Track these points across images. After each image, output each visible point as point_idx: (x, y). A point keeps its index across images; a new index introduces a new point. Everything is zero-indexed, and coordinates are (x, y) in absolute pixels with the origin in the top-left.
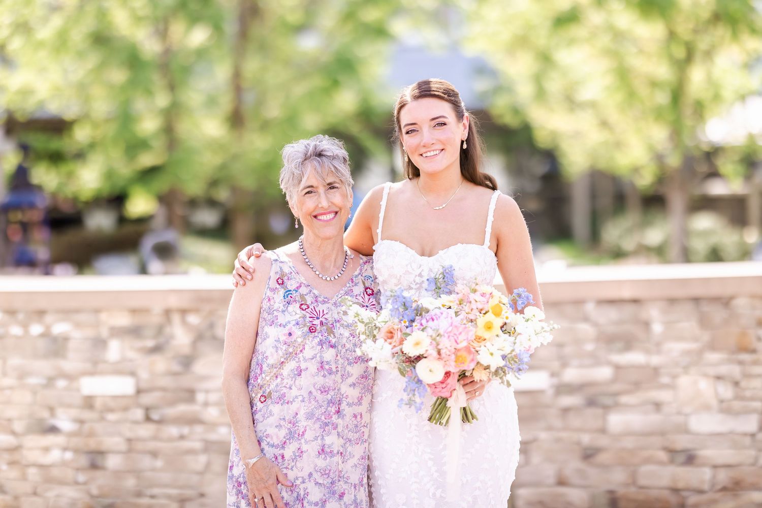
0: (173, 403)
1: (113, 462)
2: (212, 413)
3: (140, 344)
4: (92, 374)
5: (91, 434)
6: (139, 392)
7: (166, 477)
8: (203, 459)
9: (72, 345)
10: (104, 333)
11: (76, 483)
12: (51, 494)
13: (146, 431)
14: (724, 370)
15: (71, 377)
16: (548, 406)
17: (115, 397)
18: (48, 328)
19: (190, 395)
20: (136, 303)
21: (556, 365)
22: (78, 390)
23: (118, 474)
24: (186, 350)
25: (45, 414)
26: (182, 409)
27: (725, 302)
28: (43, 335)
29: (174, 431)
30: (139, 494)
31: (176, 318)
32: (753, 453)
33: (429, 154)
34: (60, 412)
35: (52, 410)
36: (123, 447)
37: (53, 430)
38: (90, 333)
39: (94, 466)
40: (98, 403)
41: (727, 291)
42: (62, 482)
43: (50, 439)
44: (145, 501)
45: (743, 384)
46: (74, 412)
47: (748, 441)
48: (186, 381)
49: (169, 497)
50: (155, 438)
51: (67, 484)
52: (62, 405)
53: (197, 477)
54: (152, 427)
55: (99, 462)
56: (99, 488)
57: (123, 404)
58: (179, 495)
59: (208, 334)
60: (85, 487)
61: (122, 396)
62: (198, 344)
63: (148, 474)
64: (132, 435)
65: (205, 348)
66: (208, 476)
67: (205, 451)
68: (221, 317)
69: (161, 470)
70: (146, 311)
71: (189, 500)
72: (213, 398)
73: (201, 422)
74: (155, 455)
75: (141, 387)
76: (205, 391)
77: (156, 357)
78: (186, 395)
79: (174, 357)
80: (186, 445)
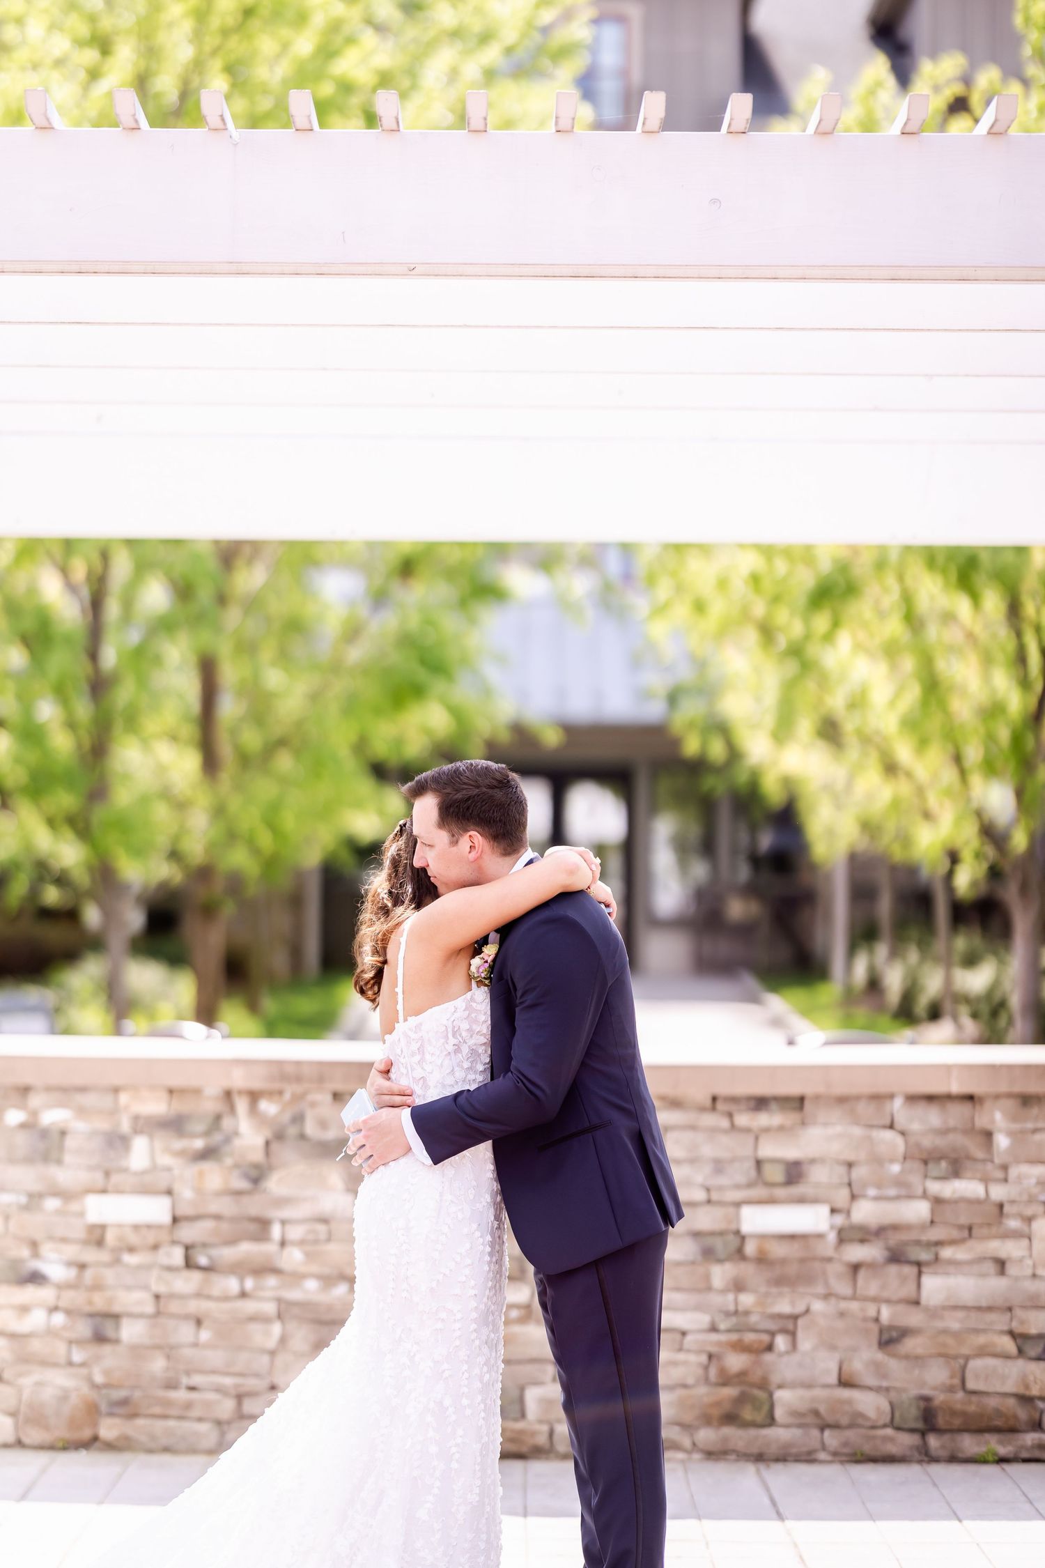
0: (232, 1241)
1: (131, 1331)
2: (294, 1258)
3: (179, 1144)
4: (104, 1191)
5: (97, 1286)
6: (175, 1220)
7: (216, 1358)
8: (276, 1329)
9: (70, 1142)
10: (125, 1126)
11: (70, 1364)
12: (27, 1382)
13: (187, 1283)
15: (67, 1195)
16: (829, 1260)
17: (136, 1227)
18: (34, 1114)
19: (261, 1227)
20: (176, 1082)
21: (842, 1196)
22: (82, 1214)
23: (138, 1351)
24: (258, 1156)
25: (25, 1252)
26: (246, 1249)
28: (23, 1126)
29: (233, 1285)
30: (172, 1385)
31: (242, 1105)
34: (47, 1249)
35: (34, 1245)
36: (149, 1308)
37: (36, 1278)
38: (103, 1125)
39: (100, 1338)
40: (110, 1237)
42: (45, 1363)
43: (30, 1293)
44: (181, 1395)
46: (71, 1251)
48: (253, 1206)
49: (219, 1390)
50: (199, 1295)
51: (55, 1365)
52: (51, 1238)
53: (265, 1359)
54: (196, 1276)
55: (109, 1331)
56: (107, 1373)
57: (151, 1238)
58: (237, 1386)
59: (292, 1131)
60: (84, 1371)
61: (149, 1227)
62: (275, 1147)
63: (188, 1352)
64: (162, 1289)
65: (286, 1153)
66: (280, 1359)
67: (279, 1316)
68: (313, 1105)
69: (208, 1346)
70: (197, 1092)
71: (252, 1394)
72: (295, 1233)
73: (276, 1271)
74: (199, 1322)
75: (179, 1213)
76: (284, 1222)
77: (207, 1166)
78: (252, 1227)
79: (236, 1166)
80: (250, 1306)
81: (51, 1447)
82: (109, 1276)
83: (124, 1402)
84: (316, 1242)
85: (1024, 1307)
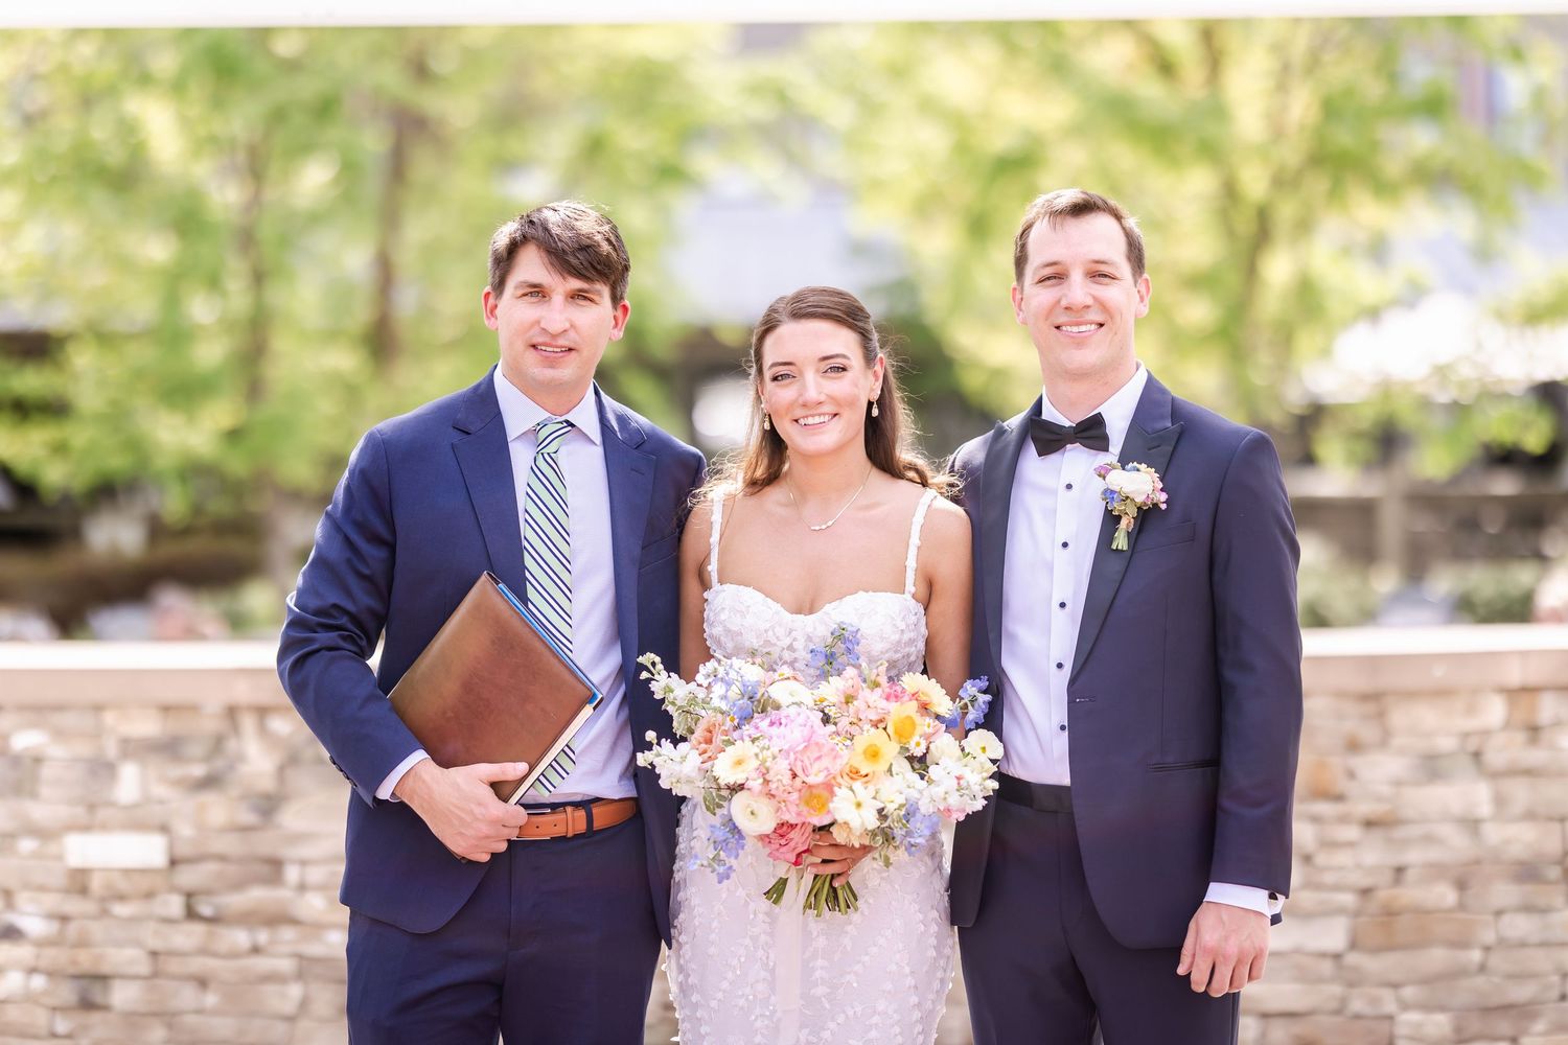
0: (239, 885)
1: (123, 996)
2: (314, 905)
3: (177, 771)
4: (86, 828)
5: (83, 943)
6: (174, 862)
7: (223, 1026)
8: (295, 991)
9: (47, 772)
10: (111, 750)
11: (54, 1035)
13: (188, 936)
15: (45, 834)
17: (127, 872)
19: (272, 869)
20: (172, 695)
22: (60, 858)
23: (132, 1019)
24: (267, 784)
26: (257, 895)
29: (240, 938)
31: (248, 723)
32: (1336, 989)
33: (810, 421)
34: (23, 899)
35: (8, 895)
36: (144, 968)
37: (11, 934)
38: (84, 749)
39: (87, 1005)
40: (96, 884)
42: (26, 1034)
43: (5, 952)
45: (1321, 859)
46: (52, 901)
47: (1327, 967)
48: (265, 844)
50: (204, 951)
51: (35, 1037)
52: (27, 886)
53: (283, 1027)
54: (198, 929)
55: (98, 998)
56: (96, 1044)
57: (145, 883)
59: (310, 753)
60: (70, 1043)
61: (141, 872)
62: (288, 773)
63: (191, 1020)
64: (159, 945)
65: (302, 780)
66: (304, 1025)
67: (299, 976)
69: (215, 1012)
70: (192, 709)
72: (316, 875)
73: (293, 921)
74: (203, 984)
75: (178, 854)
76: (300, 863)
77: (208, 797)
78: (265, 869)
79: (244, 797)
80: (262, 964)
82: (97, 929)
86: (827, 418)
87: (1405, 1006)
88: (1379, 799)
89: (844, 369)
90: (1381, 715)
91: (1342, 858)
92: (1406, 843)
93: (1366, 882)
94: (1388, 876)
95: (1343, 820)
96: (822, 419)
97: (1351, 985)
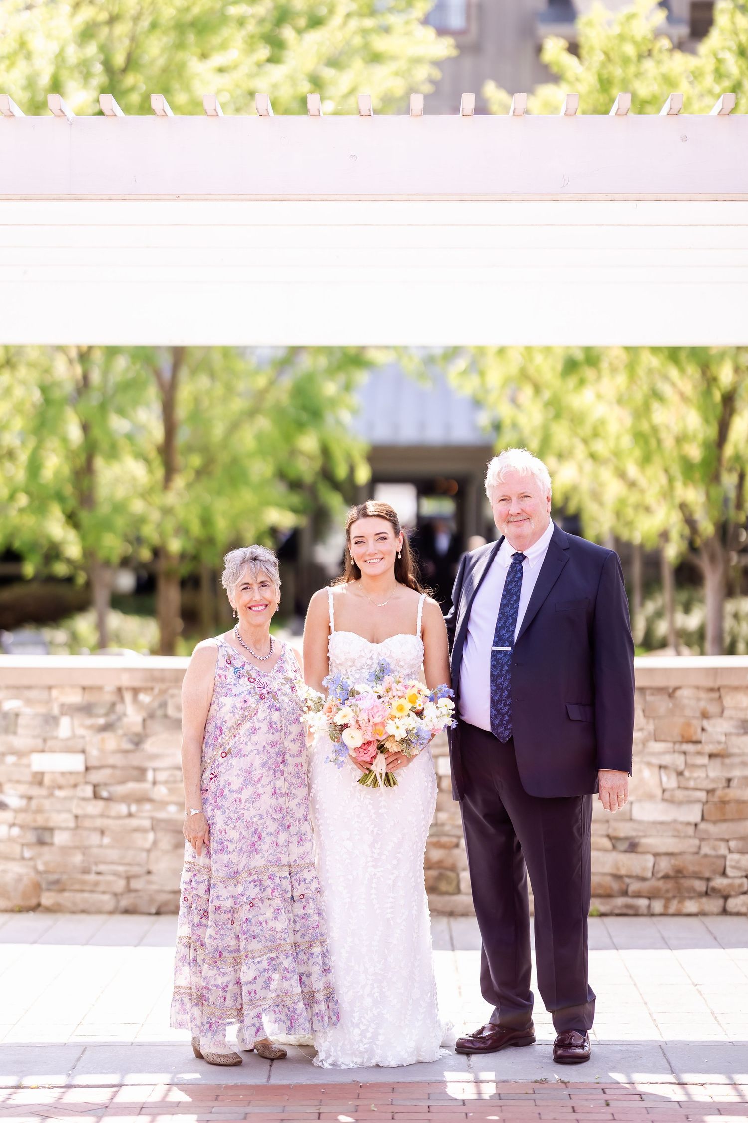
0: (123, 782)
1: (60, 838)
2: (161, 792)
3: (89, 721)
4: (43, 751)
5: (39, 810)
6: (87, 769)
7: (113, 854)
8: (151, 836)
9: (22, 721)
10: (56, 711)
11: (23, 859)
13: (95, 807)
14: (667, 760)
15: (19, 754)
17: (63, 774)
19: (140, 773)
20: (87, 682)
22: (29, 766)
23: (65, 851)
24: (138, 728)
26: (131, 786)
27: (671, 693)
29: (123, 809)
30: (86, 871)
31: (128, 697)
32: (696, 842)
33: (372, 561)
34: (7, 787)
35: (0, 785)
36: (72, 824)
37: (1, 806)
38: (42, 710)
39: (41, 843)
40: (47, 780)
41: (672, 683)
42: (7, 858)
44: (92, 878)
45: (687, 773)
46: (23, 789)
47: (690, 830)
48: (135, 760)
49: (115, 874)
50: (102, 815)
51: (14, 860)
52: (10, 781)
53: (144, 855)
54: (100, 804)
55: (47, 838)
56: (46, 864)
57: (72, 780)
58: (126, 872)
59: (159, 713)
60: (31, 863)
61: (71, 773)
62: (148, 722)
63: (95, 851)
64: (79, 812)
65: (155, 726)
66: (153, 855)
67: (153, 828)
68: (172, 696)
69: (109, 847)
70: (100, 688)
71: (136, 877)
72: (162, 776)
73: (150, 800)
74: (103, 832)
75: (89, 764)
76: (154, 770)
77: (106, 735)
78: (135, 773)
79: (125, 735)
80: (134, 822)
81: (12, 911)
82: (47, 804)
83: (57, 882)
84: (175, 782)
85: (616, 820)
86: (379, 560)
87: (730, 851)
88: (719, 743)
89: (386, 538)
90: (720, 697)
91: (700, 773)
92: (732, 766)
93: (710, 786)
94: (724, 783)
95: (699, 753)
96: (377, 560)
97: (702, 839)
